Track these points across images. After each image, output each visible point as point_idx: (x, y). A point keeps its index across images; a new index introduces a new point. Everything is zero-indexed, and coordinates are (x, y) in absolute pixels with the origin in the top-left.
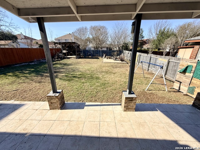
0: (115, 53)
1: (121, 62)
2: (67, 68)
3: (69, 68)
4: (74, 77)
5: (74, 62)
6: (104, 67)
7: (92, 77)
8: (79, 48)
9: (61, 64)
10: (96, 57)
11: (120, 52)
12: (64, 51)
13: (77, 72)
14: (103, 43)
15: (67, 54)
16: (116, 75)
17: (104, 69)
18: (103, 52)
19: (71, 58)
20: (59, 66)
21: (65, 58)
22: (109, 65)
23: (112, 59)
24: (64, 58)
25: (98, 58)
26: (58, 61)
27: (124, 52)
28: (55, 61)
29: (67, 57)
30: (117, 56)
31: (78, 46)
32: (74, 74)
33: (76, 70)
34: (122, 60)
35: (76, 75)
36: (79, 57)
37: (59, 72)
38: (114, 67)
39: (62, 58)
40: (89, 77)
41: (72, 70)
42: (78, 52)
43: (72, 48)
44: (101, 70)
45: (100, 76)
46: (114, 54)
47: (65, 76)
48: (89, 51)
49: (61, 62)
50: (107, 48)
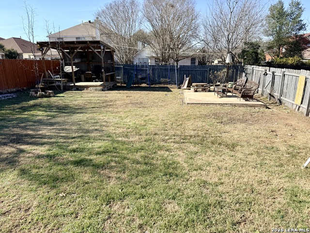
0: (222, 74)
1: (242, 101)
2: (64, 123)
3: (73, 124)
4: (79, 163)
5: (94, 100)
6: (189, 119)
7: (148, 167)
8: (112, 58)
9: (49, 107)
10: (162, 85)
11: (235, 70)
12: (68, 69)
13: (95, 139)
14: (183, 45)
15: (74, 77)
16: (240, 155)
17: (190, 128)
18: (184, 71)
19: (87, 87)
20: (40, 114)
21: (70, 89)
22: (205, 111)
23: (210, 91)
24: (67, 89)
25: (168, 90)
26: (46, 97)
27: (249, 71)
28: (36, 98)
29: (76, 84)
30: (227, 81)
31: (110, 54)
32: (81, 150)
33: (92, 131)
34: (247, 96)
35: (90, 154)
36: (111, 84)
37: (32, 136)
38: (225, 119)
39: (59, 86)
40: (138, 163)
41: (80, 129)
42: (107, 70)
43: (90, 59)
44: (179, 133)
45: (181, 158)
46: (215, 77)
47: (48, 156)
48: (140, 69)
49: (53, 99)
50: (193, 60)
